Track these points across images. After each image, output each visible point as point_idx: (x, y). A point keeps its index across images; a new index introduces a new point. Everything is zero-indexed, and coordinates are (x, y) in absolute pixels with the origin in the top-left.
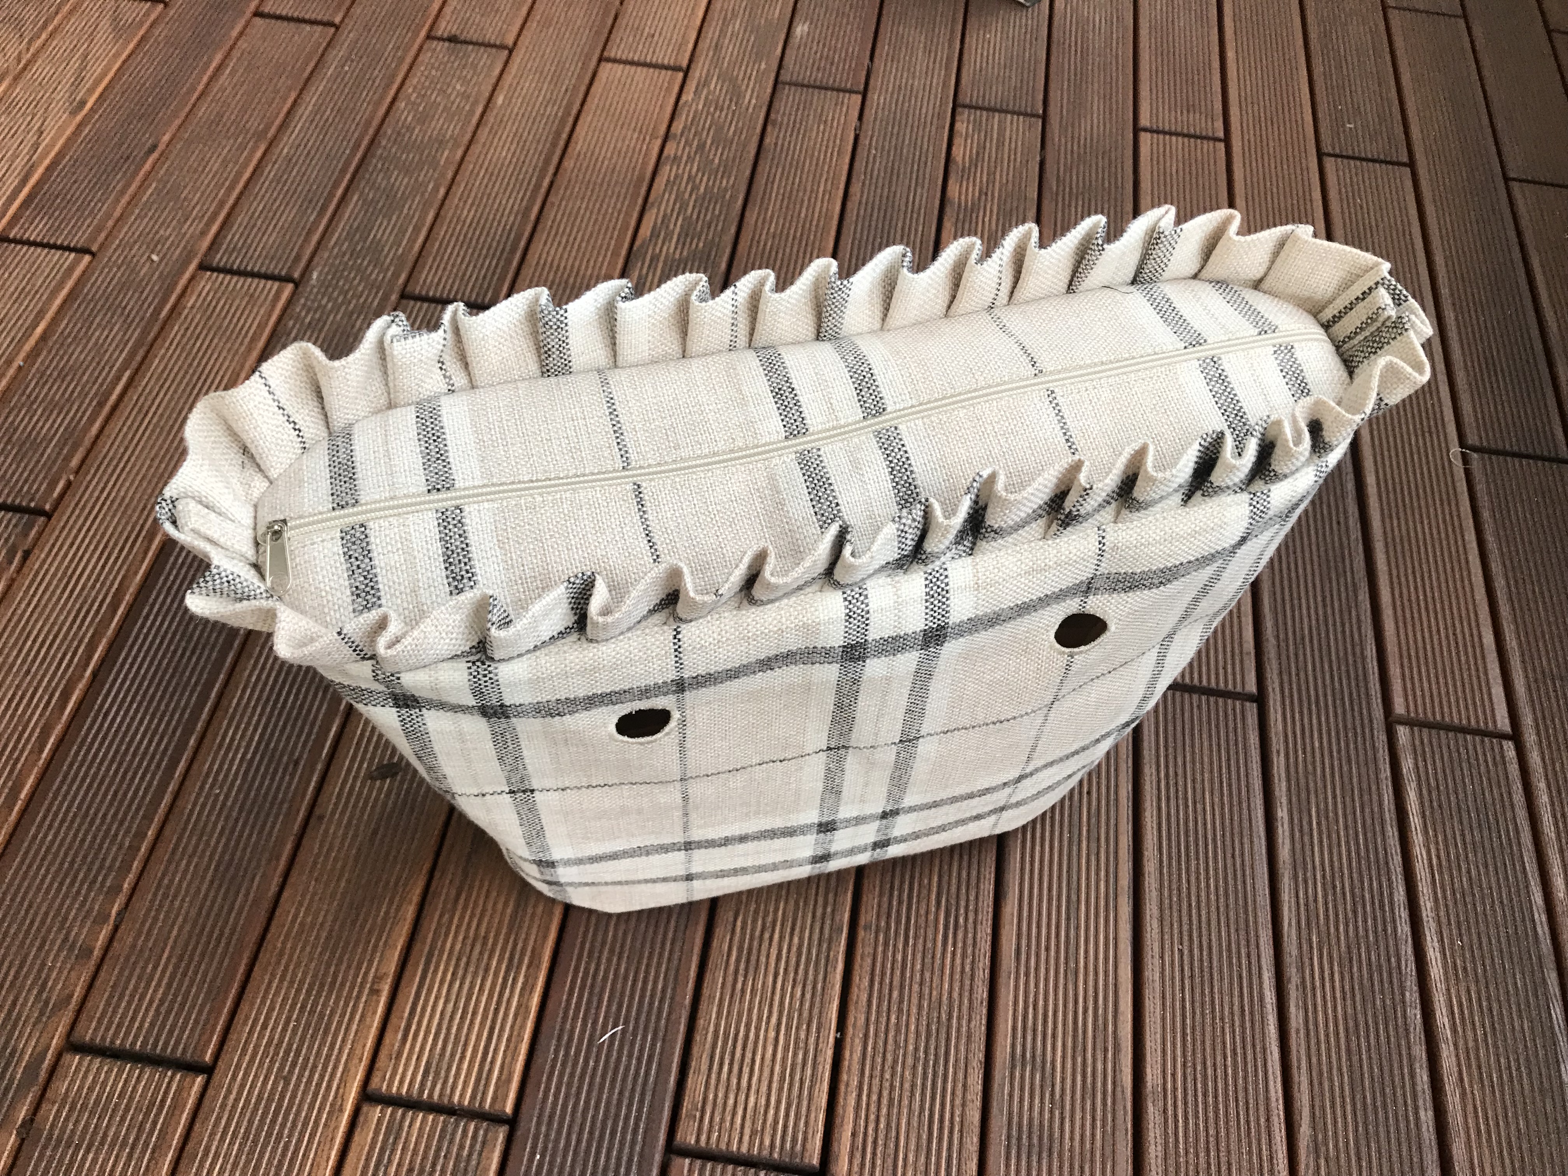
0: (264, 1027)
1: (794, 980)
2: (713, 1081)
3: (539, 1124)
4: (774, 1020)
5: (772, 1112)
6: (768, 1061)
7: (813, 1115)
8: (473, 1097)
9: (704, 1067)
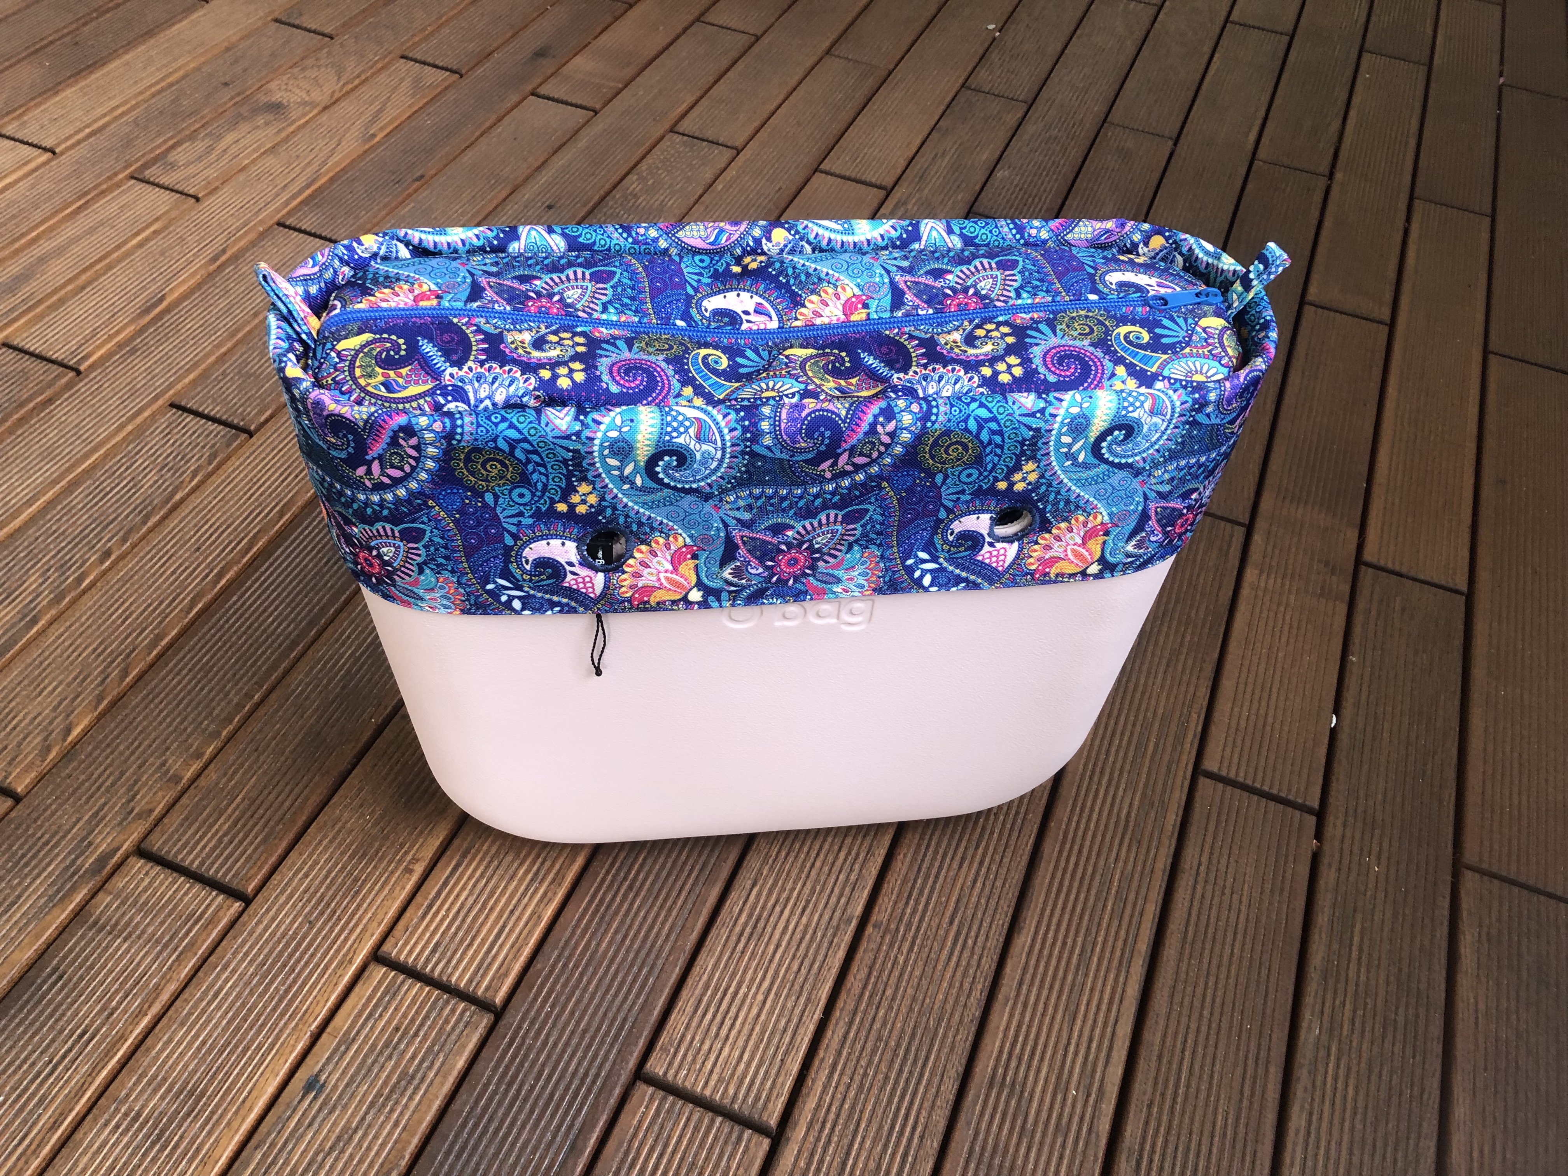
0: (306, 876)
1: (794, 956)
2: (694, 1024)
3: (523, 1020)
4: (766, 984)
5: (742, 1066)
6: (750, 1019)
7: (781, 1079)
8: (471, 980)
9: (689, 1009)
